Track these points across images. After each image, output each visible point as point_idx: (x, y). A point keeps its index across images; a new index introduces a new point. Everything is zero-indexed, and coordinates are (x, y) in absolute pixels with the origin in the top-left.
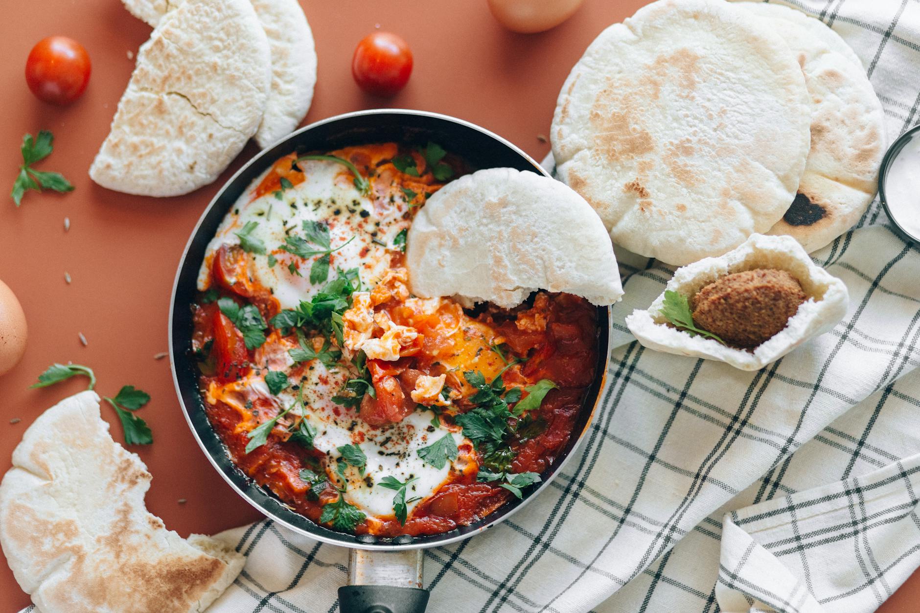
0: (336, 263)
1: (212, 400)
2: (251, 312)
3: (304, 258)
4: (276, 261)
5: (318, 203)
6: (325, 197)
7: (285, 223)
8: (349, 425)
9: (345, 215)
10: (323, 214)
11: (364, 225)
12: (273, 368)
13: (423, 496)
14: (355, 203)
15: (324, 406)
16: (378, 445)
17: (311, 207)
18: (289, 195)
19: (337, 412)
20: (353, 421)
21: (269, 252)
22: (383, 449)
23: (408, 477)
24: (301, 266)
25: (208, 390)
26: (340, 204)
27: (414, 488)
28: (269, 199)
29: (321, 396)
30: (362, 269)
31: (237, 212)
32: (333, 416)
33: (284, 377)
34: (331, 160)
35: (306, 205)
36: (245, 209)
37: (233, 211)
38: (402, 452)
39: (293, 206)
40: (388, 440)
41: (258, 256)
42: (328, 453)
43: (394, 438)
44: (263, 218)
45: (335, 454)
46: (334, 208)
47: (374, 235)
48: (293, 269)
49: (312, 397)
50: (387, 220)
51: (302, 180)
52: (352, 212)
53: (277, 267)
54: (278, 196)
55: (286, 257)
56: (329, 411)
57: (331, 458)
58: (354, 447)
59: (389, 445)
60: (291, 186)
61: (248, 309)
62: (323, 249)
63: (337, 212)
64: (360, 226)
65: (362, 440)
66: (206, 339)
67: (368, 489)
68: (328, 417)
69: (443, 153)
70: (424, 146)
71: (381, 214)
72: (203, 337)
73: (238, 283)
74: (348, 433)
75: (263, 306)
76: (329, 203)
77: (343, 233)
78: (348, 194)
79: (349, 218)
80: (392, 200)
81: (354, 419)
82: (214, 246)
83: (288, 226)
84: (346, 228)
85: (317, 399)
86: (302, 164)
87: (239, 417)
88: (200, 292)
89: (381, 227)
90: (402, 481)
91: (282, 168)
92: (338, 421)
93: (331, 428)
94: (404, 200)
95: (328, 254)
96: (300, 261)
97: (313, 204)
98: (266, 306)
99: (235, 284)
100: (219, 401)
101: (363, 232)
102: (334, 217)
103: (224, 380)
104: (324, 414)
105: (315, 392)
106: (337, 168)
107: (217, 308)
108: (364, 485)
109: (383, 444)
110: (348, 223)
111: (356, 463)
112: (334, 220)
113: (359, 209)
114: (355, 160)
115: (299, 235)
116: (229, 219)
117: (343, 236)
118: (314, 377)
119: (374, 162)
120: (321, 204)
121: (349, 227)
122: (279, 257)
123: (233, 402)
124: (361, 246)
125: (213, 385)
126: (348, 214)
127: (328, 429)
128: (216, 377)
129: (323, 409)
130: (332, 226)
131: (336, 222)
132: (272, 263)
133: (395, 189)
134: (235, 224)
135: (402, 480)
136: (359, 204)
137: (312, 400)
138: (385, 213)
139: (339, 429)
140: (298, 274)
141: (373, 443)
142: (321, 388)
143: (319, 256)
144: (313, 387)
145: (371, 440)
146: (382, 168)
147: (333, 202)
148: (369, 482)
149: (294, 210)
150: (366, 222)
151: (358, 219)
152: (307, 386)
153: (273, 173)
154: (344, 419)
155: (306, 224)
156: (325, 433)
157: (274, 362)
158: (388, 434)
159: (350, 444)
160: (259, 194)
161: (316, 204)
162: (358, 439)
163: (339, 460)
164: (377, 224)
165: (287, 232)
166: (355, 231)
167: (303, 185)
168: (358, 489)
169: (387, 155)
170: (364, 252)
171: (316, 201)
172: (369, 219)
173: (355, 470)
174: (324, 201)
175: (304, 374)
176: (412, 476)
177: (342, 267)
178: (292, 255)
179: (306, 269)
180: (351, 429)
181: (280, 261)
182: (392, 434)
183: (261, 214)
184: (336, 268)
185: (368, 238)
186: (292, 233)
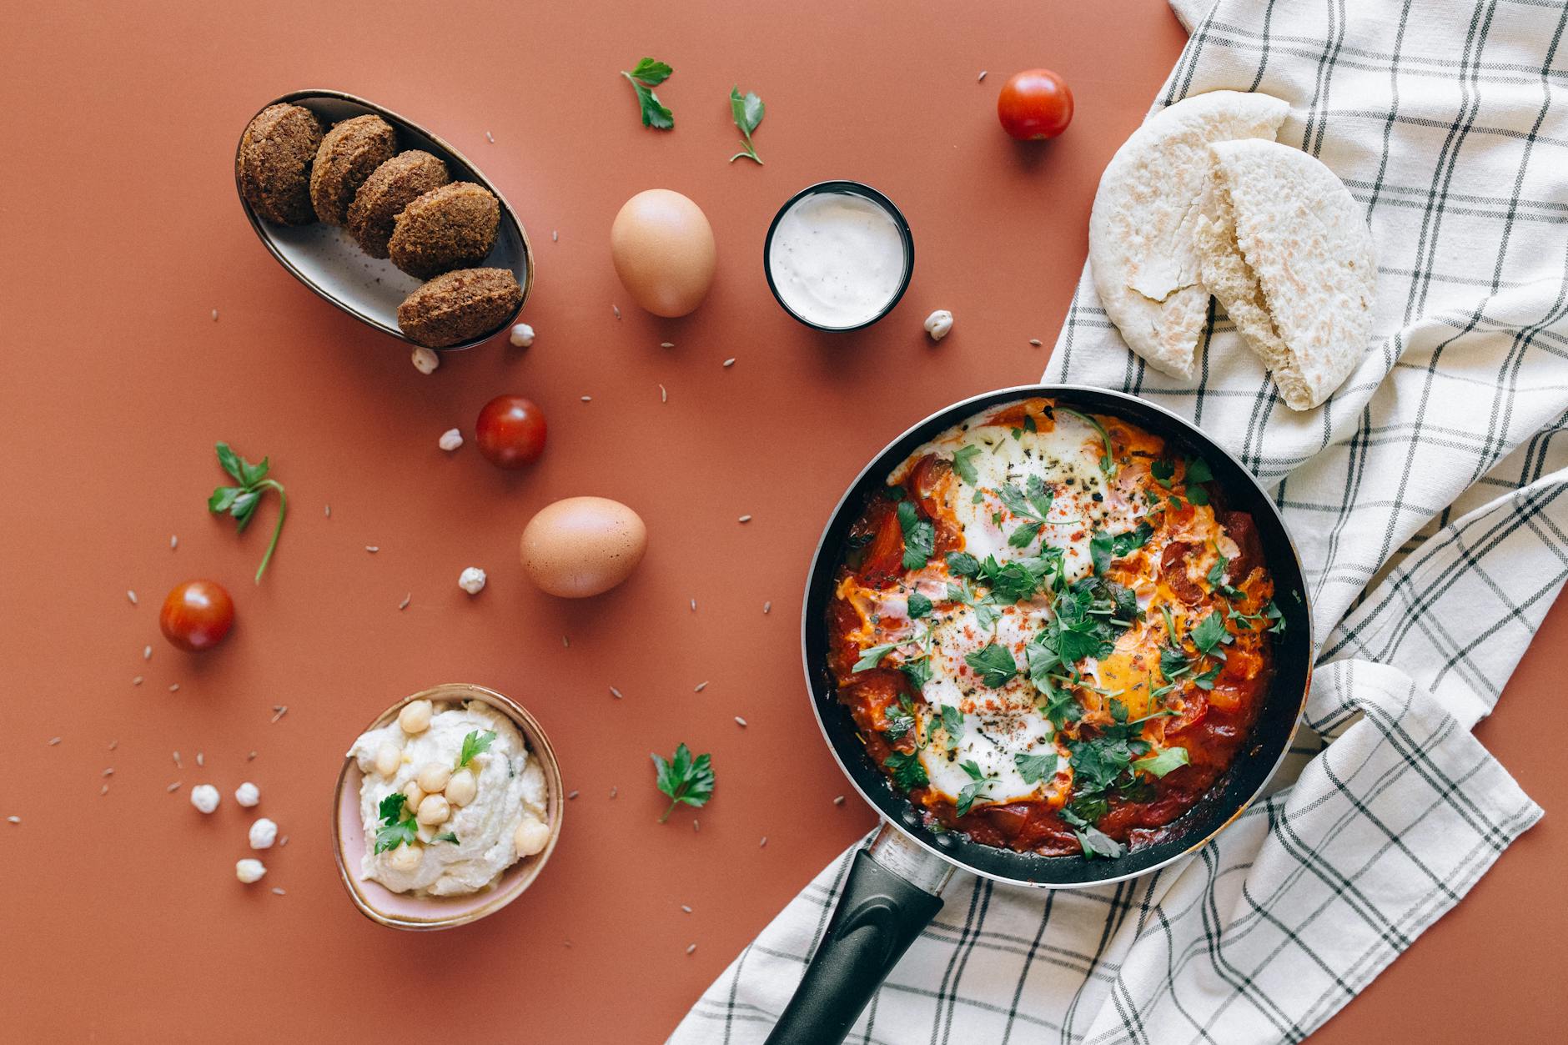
0: (1044, 536)
1: (841, 595)
2: (927, 531)
3: (1014, 515)
4: (983, 500)
5: (1055, 463)
6: (1066, 459)
7: (1010, 466)
8: (967, 688)
9: (1078, 487)
10: (1055, 476)
11: (1091, 508)
12: (922, 592)
13: (995, 799)
14: (1093, 481)
15: (954, 658)
16: (982, 722)
17: (1045, 463)
18: (1028, 438)
19: (963, 671)
20: (973, 689)
21: (979, 486)
22: (984, 728)
23: (992, 773)
24: (1008, 520)
25: (842, 583)
26: (1076, 474)
27: (991, 787)
28: (1006, 432)
29: (957, 646)
30: (1067, 552)
31: (965, 428)
32: (957, 672)
33: (929, 607)
34: (1088, 422)
35: (1041, 458)
36: (975, 429)
37: (962, 426)
38: (1000, 744)
39: (1028, 453)
40: (994, 723)
41: (965, 484)
42: (931, 703)
43: (1001, 725)
44: (988, 450)
45: (937, 709)
46: (1069, 475)
47: (1096, 523)
48: (998, 519)
49: (946, 641)
50: (1117, 515)
51: (1049, 430)
52: (1086, 488)
53: (981, 507)
54: (1016, 435)
55: (997, 503)
56: (956, 666)
57: (930, 709)
58: (959, 714)
59: (991, 728)
60: (1034, 430)
61: (925, 526)
62: (1038, 515)
63: (1070, 482)
64: (1087, 507)
65: (971, 711)
66: (867, 532)
67: (946, 762)
68: (951, 670)
69: (1209, 477)
70: (1194, 458)
71: (1115, 508)
72: (866, 526)
73: (930, 499)
74: (962, 697)
75: (945, 535)
76: (1066, 468)
77: (1066, 507)
78: (1088, 467)
79: (1079, 493)
80: (1131, 498)
81: (975, 687)
82: (926, 450)
83: (1013, 471)
84: (1071, 503)
85: (951, 646)
86: (1056, 413)
87: (859, 623)
88: (886, 484)
89: (1107, 518)
90: (984, 775)
91: (1032, 408)
92: (959, 680)
93: (948, 683)
94: (1144, 504)
95: (1042, 524)
96: (1008, 516)
97: (1049, 460)
98: (948, 538)
99: (927, 498)
100: (846, 599)
101: (1087, 515)
102: (1064, 485)
103: (862, 582)
104: (949, 665)
105: (953, 638)
106: (1092, 434)
107: (895, 509)
108: (945, 756)
109: (986, 724)
110: (1076, 498)
111: (950, 730)
112: (1063, 488)
113: (1094, 489)
114: (1113, 434)
115: (1020, 488)
116: (953, 432)
117: (1064, 510)
118: (960, 623)
119: (1132, 448)
120: (1058, 466)
121: (1075, 502)
122: (988, 498)
123: (860, 608)
124: (1078, 528)
125: (849, 580)
126: (1079, 488)
127: (944, 681)
128: (855, 574)
129: (951, 660)
130: (1059, 494)
131: (1064, 491)
132: (978, 499)
133: (1140, 487)
134: (957, 439)
135: (984, 772)
136: (1096, 484)
137: (945, 644)
138: (1120, 507)
139: (956, 688)
140: (999, 526)
141: (979, 719)
142: (961, 638)
143: (1031, 520)
144: (954, 633)
145: (978, 715)
146: (1137, 458)
147: (1071, 470)
148: (952, 755)
149: (1026, 458)
150: (1095, 506)
151: (1087, 498)
152: (948, 627)
153: (1022, 407)
154: (966, 681)
155: (1033, 480)
156: (939, 683)
157: (926, 586)
158: (997, 719)
159: (957, 708)
160: (995, 422)
161: (1052, 463)
162: (967, 708)
163: (936, 716)
164: (1105, 514)
165: (1009, 478)
166: (1079, 510)
167: (1047, 435)
168: (937, 755)
169: (1150, 449)
170: (1078, 537)
171: (1053, 459)
172: (1100, 505)
173: (946, 736)
174: (1062, 463)
175: (951, 613)
176: (996, 774)
177: (1047, 542)
178: (1003, 505)
179: (1012, 527)
180: (966, 694)
181: (986, 503)
182: (1002, 721)
183: (989, 444)
184: (1042, 540)
185: (1089, 524)
186: (1013, 482)
